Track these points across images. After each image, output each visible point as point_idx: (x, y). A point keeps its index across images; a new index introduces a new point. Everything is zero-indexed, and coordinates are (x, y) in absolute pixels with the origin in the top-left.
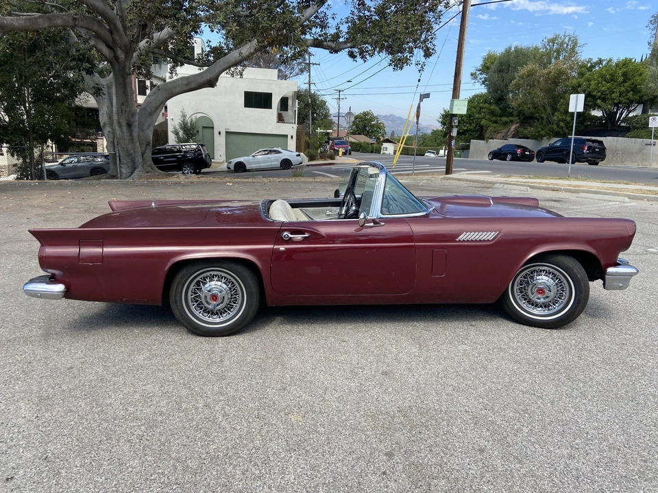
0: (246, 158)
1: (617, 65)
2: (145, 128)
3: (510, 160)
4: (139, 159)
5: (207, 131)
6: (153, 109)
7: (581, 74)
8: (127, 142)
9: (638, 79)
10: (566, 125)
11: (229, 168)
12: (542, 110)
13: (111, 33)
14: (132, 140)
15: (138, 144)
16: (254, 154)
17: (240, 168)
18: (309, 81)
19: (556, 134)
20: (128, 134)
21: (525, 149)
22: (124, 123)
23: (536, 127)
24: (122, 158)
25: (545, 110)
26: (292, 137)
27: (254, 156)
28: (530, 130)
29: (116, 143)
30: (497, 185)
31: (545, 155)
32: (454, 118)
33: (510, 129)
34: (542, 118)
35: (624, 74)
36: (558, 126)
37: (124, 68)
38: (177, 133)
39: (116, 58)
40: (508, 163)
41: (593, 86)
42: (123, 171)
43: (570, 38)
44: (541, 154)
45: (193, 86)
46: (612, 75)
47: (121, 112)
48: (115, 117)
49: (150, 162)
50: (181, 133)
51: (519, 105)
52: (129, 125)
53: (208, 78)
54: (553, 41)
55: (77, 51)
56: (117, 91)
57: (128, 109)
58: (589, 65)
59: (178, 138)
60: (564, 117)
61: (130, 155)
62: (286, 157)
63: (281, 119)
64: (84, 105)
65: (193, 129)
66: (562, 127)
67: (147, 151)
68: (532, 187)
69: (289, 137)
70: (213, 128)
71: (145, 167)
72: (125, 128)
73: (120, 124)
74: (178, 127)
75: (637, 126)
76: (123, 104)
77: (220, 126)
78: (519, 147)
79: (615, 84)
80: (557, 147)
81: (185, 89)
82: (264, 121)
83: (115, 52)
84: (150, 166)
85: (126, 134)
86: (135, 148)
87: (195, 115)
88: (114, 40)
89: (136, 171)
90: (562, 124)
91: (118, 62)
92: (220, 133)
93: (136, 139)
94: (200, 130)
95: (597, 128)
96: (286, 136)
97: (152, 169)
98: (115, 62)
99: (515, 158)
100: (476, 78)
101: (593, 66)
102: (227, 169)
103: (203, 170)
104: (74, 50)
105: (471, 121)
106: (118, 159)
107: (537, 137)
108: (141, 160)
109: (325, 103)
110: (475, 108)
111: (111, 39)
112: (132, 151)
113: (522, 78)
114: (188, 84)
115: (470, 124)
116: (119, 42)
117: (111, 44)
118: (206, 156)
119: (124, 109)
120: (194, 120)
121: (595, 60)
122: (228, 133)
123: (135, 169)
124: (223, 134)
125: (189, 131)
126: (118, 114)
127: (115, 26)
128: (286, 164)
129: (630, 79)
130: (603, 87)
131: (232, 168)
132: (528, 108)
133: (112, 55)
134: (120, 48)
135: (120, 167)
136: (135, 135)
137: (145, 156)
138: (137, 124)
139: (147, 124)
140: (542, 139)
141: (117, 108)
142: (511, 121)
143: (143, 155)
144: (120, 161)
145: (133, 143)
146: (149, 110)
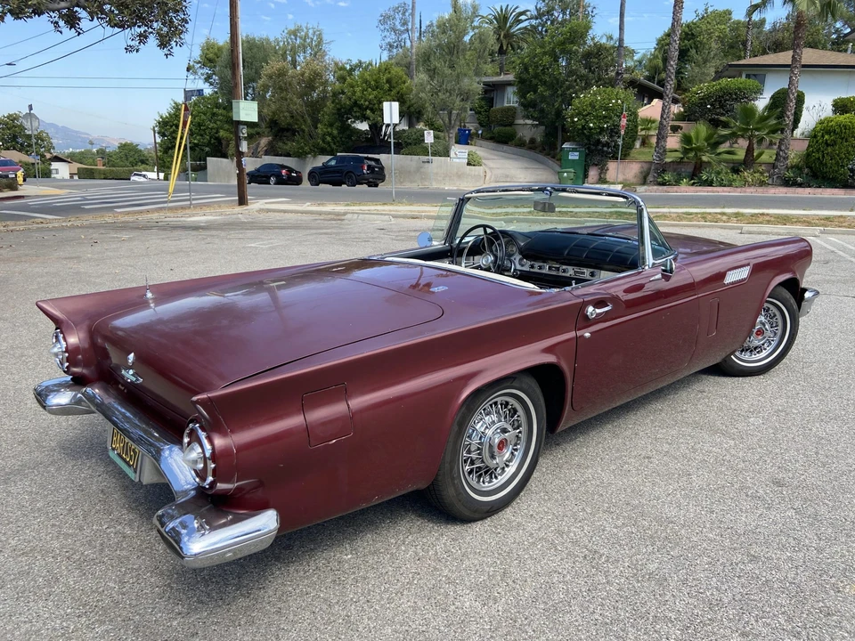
1: (379, 70)
3: (275, 184)
7: (342, 79)
9: (404, 86)
10: (333, 140)
12: (301, 120)
19: (323, 152)
21: (290, 170)
23: (298, 142)
25: (304, 121)
28: (290, 146)
30: (349, 216)
31: (318, 177)
32: (241, 127)
33: (259, 144)
34: (303, 131)
35: (389, 81)
36: (323, 141)
40: (272, 187)
41: (358, 94)
43: (315, 32)
44: (314, 177)
46: (376, 81)
51: (274, 113)
54: (294, 33)
58: (348, 67)
60: (329, 130)
66: (329, 143)
75: (409, 141)
78: (283, 167)
79: (382, 92)
80: (332, 167)
90: (328, 139)
95: (365, 144)
99: (280, 182)
100: (195, 73)
101: (352, 70)
105: (202, 133)
107: (301, 155)
110: (205, 114)
113: (271, 77)
121: (355, 62)
129: (394, 88)
130: (370, 95)
132: (285, 119)
140: (306, 157)
142: (258, 133)
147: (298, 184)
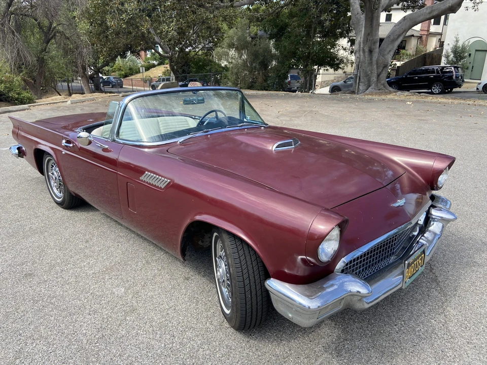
2: (386, 53)
4: (374, 79)
5: (480, 55)
6: (396, 37)
8: (366, 65)
11: (477, 89)
14: (371, 63)
15: (375, 66)
20: (369, 59)
22: (367, 50)
24: (361, 78)
29: (360, 66)
42: (361, 88)
45: (435, 13)
47: (366, 41)
48: (362, 45)
49: (384, 82)
50: (452, 56)
52: (371, 52)
57: (371, 39)
59: (448, 60)
61: (367, 75)
65: (465, 52)
71: (379, 85)
72: (367, 54)
73: (364, 51)
74: (450, 51)
76: (369, 34)
81: (428, 16)
84: (383, 85)
85: (367, 59)
86: (372, 70)
89: (370, 88)
93: (374, 63)
94: (473, 53)
97: (384, 87)
106: (358, 79)
108: (375, 80)
112: (369, 72)
114: (431, 12)
119: (369, 38)
120: (467, 44)
123: (369, 86)
125: (459, 54)
126: (364, 43)
131: (481, 89)
135: (359, 85)
136: (374, 59)
137: (381, 76)
138: (377, 50)
139: (388, 50)
141: (364, 38)
143: (378, 76)
144: (359, 81)
145: (371, 66)
146: (392, 38)
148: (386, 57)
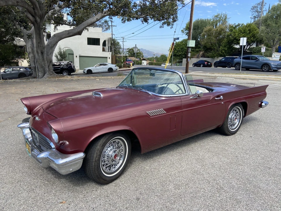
0: (92, 67)
1: (246, 26)
2: (49, 54)
3: (202, 67)
4: (47, 69)
5: (70, 56)
6: (53, 45)
7: (231, 30)
8: (41, 61)
9: (255, 32)
10: (225, 52)
12: (215, 46)
13: (34, 9)
14: (43, 59)
15: (46, 62)
16: (96, 66)
17: (90, 72)
18: (112, 34)
19: (221, 56)
20: (42, 57)
21: (208, 62)
22: (40, 52)
23: (212, 53)
24: (39, 68)
25: (216, 46)
26: (109, 58)
27: (96, 67)
28: (210, 54)
29: (35, 62)
30: (218, 78)
31: (217, 64)
32: (189, 48)
33: (200, 54)
34: (215, 49)
35: (249, 30)
36: (221, 52)
37: (40, 26)
38: (57, 57)
39: (36, 21)
40: (201, 68)
41: (237, 35)
42: (40, 75)
43: (224, 15)
44: (216, 64)
45: (71, 34)
46: (244, 30)
47: (38, 47)
48: (35, 49)
49: (52, 70)
50: (59, 57)
51: (205, 44)
52: (42, 53)
53: (78, 31)
54: (217, 16)
55: (19, 17)
56: (36, 37)
57: (41, 45)
58: (234, 26)
59: (58, 59)
60: (224, 48)
61: (42, 67)
62: (110, 67)
63: (104, 50)
64: (18, 44)
65: (65, 55)
66: (223, 53)
67: (51, 65)
68: (235, 78)
69: (108, 58)
70: (73, 54)
71: (50, 72)
72: (40, 54)
73: (37, 52)
74: (57, 54)
75: (255, 51)
76: (39, 43)
77: (77, 53)
78: (206, 61)
79: (246, 34)
80: (223, 61)
81: (67, 36)
82: (97, 51)
83: (35, 18)
84: (52, 72)
85: (41, 57)
86: (45, 64)
87: (65, 48)
88: (35, 13)
89: (46, 75)
90: (223, 51)
91: (37, 23)
92: (76, 56)
93: (45, 59)
94: (67, 55)
95: (237, 53)
96: (107, 58)
97: (53, 73)
98: (35, 23)
99: (204, 66)
100: (183, 32)
101: (236, 27)
102: (83, 73)
103: (71, 74)
104: (18, 17)
105: (183, 51)
106: (37, 69)
107: (213, 57)
108: (48, 69)
109: (119, 43)
110: (184, 45)
111: (34, 12)
112: (44, 65)
113: (206, 32)
114: (68, 34)
115: (182, 52)
116: (37, 13)
117: (34, 14)
118: (73, 67)
119: (39, 45)
120: (65, 50)
121: (237, 24)
122: (80, 56)
123: (45, 73)
124: (78, 57)
125: (63, 56)
126: (37, 48)
127: (36, 5)
128: (110, 70)
129: (251, 32)
130: (241, 35)
131: (86, 72)
132: (209, 45)
133: (34, 20)
134: (38, 16)
135: (38, 73)
136: (45, 57)
137: (49, 67)
138: (46, 52)
139: (50, 52)
140: (214, 58)
141: (36, 45)
142: (200, 50)
143: (48, 67)
144: (38, 70)
145: (44, 61)
146: (51, 46)
147: (210, 67)
148: (50, 56)
